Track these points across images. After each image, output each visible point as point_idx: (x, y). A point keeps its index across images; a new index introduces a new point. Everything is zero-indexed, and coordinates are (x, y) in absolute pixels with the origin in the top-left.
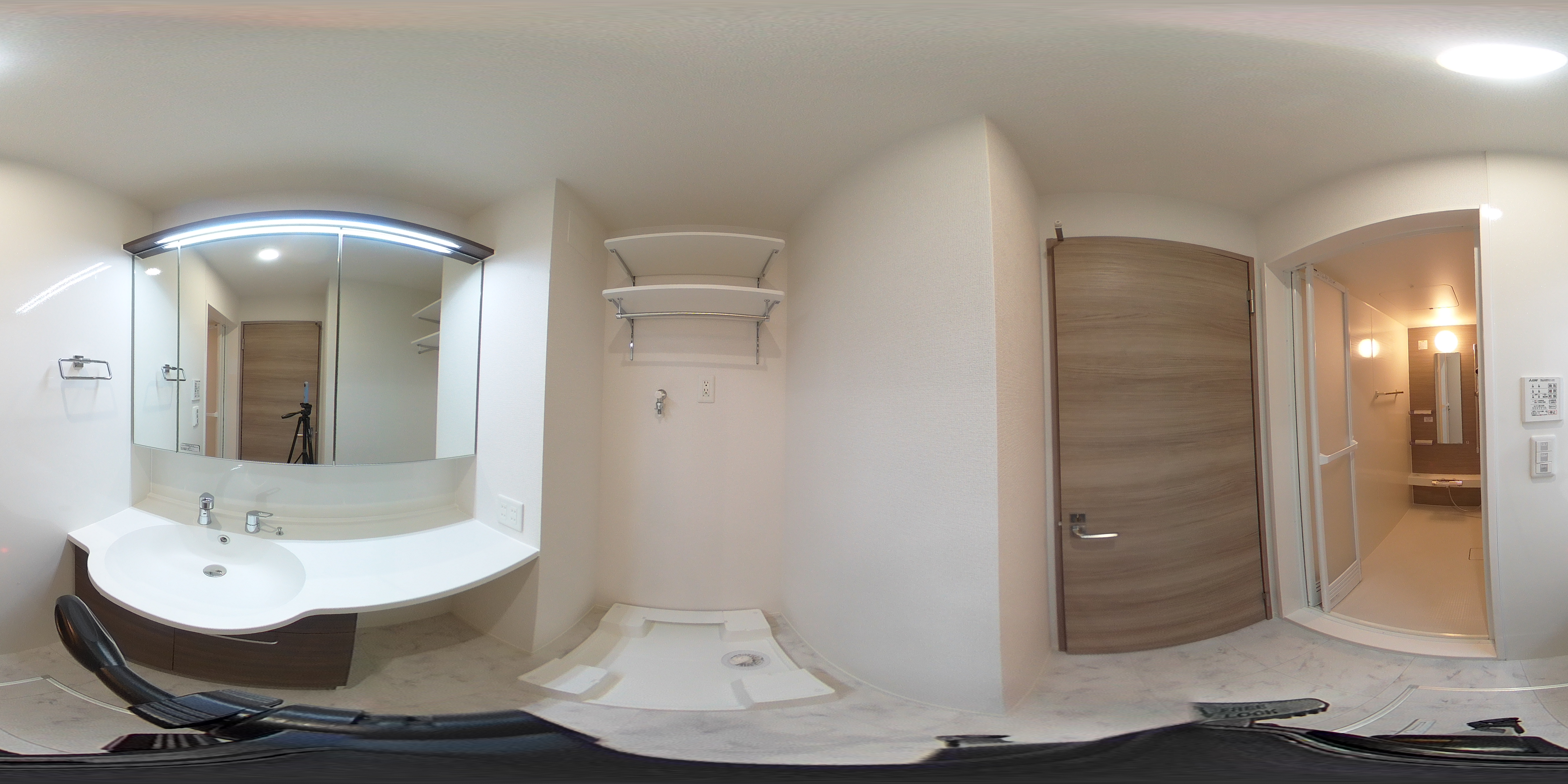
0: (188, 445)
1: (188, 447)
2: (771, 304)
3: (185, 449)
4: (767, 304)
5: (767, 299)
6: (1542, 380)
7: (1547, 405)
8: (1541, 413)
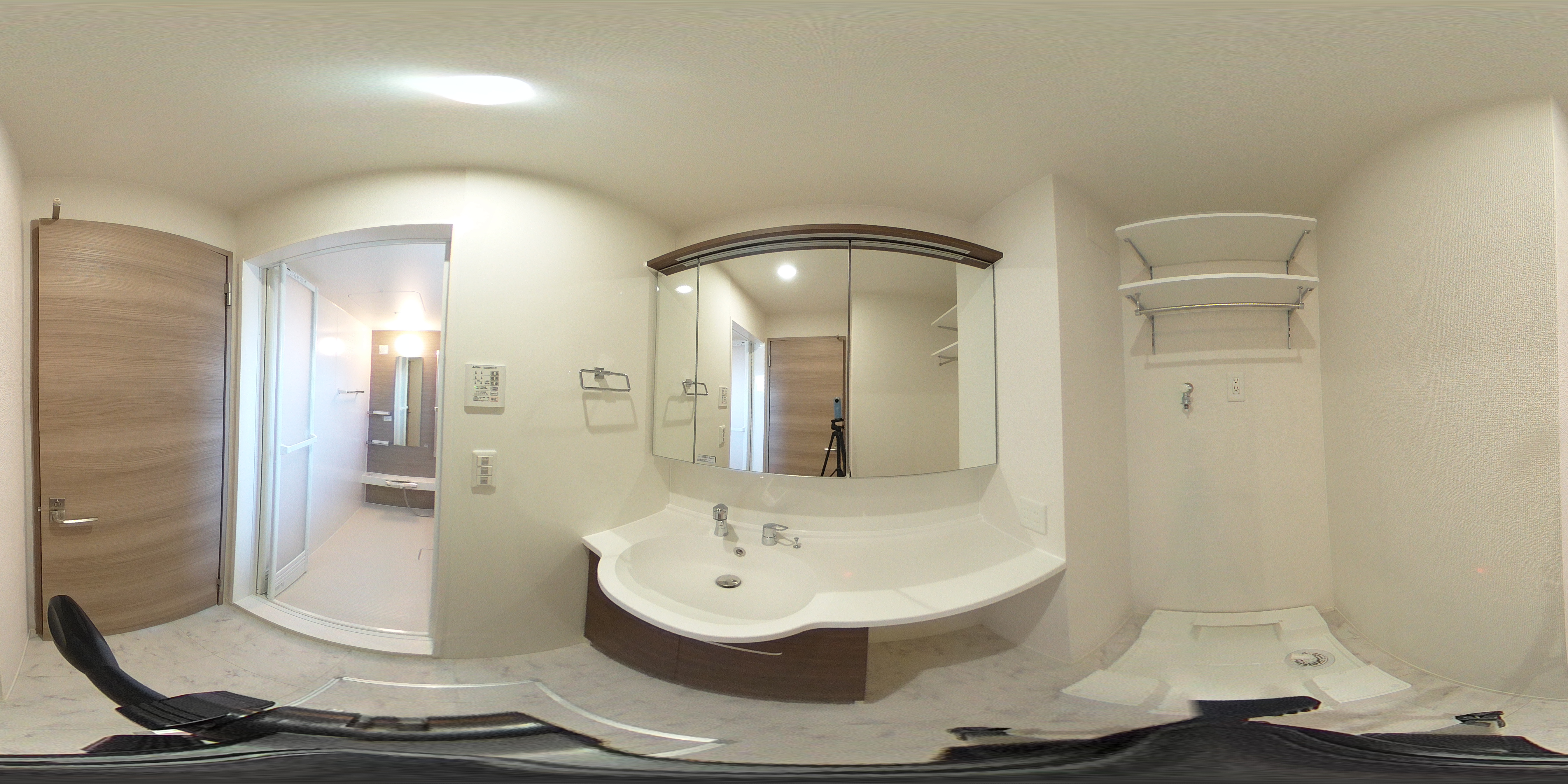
0: (703, 456)
1: (704, 459)
2: (1304, 291)
3: (701, 460)
4: (1300, 292)
5: (1300, 286)
6: (485, 368)
7: (489, 391)
8: (483, 399)
